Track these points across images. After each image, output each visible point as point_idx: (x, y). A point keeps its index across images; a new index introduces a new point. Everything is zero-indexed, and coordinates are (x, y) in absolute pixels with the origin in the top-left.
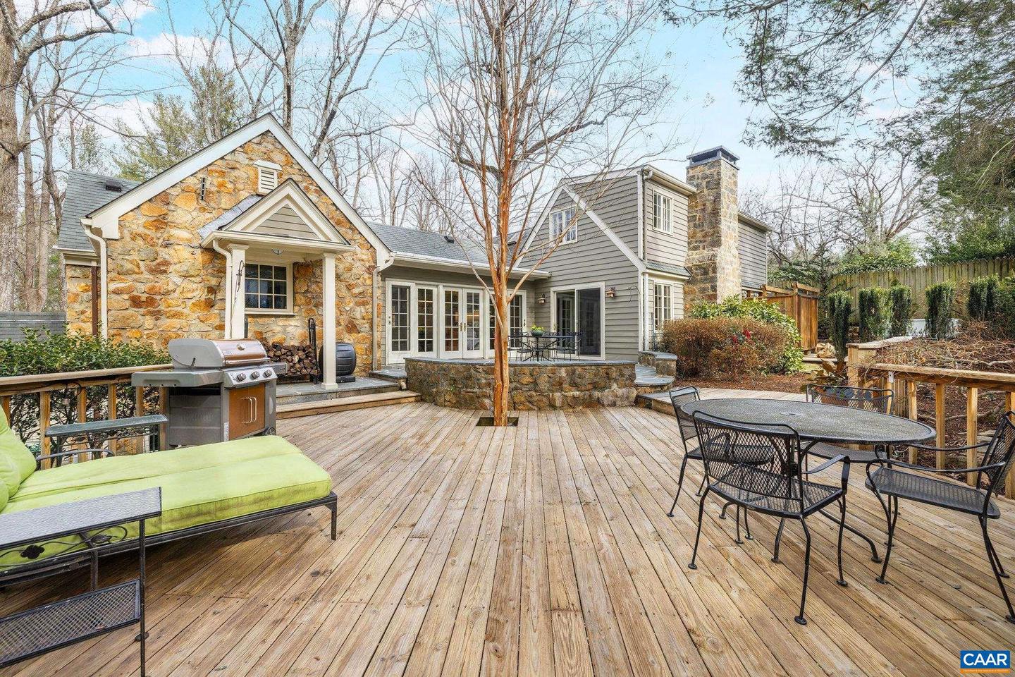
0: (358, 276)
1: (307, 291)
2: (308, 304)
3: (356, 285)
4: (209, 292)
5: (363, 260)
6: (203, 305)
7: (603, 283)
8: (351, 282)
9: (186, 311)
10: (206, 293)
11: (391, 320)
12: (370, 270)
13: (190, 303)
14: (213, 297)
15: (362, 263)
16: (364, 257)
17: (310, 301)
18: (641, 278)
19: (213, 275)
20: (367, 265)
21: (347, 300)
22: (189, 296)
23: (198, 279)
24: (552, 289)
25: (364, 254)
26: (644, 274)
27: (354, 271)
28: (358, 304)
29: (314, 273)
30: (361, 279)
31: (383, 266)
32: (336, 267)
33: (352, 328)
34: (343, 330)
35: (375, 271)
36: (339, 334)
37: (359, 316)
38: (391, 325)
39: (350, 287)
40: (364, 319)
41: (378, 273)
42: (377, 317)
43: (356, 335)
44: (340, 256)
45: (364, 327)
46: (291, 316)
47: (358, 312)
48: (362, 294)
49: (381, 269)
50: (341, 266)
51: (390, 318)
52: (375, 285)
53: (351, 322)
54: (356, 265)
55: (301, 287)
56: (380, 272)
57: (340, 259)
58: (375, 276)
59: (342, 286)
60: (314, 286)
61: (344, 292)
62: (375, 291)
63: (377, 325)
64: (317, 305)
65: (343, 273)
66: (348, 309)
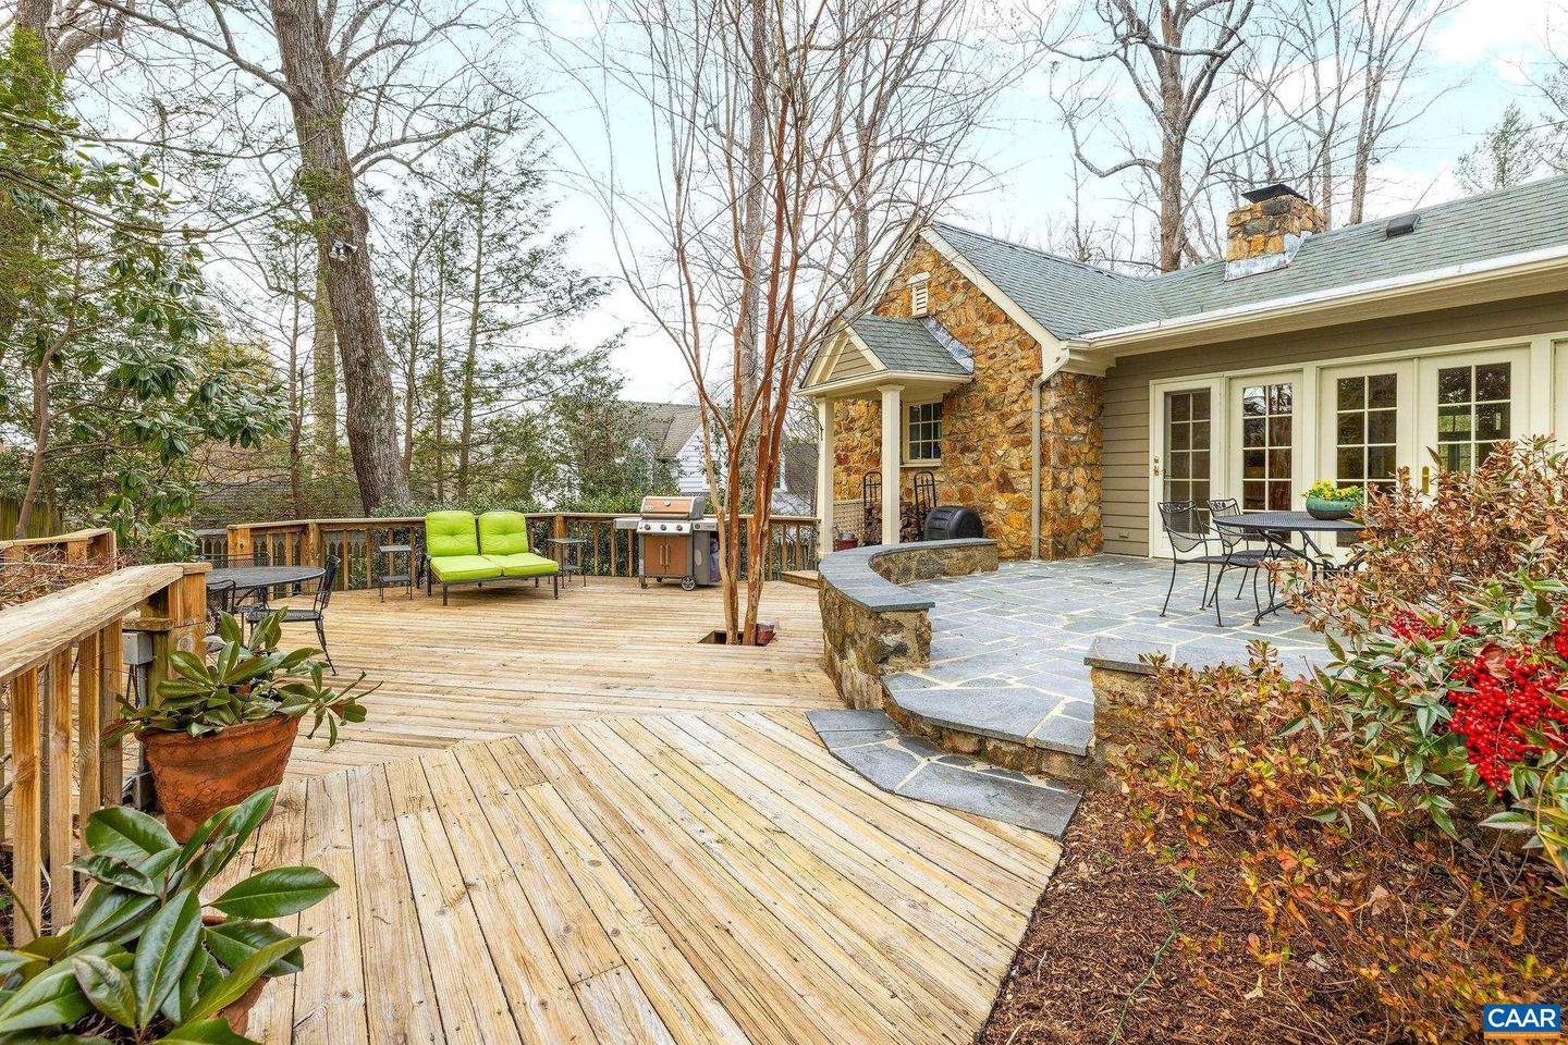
0: (1015, 398)
1: (951, 433)
2: (953, 450)
3: (1013, 414)
4: (876, 445)
5: (1023, 369)
6: (873, 459)
12: (1031, 382)
14: (878, 450)
15: (1022, 373)
16: (1025, 363)
17: (955, 446)
20: (1029, 374)
21: (1000, 439)
25: (1024, 359)
27: (1011, 390)
28: (1016, 444)
29: (959, 405)
30: (1020, 402)
31: (1049, 369)
32: (986, 389)
33: (1005, 484)
34: (992, 487)
35: (1037, 382)
36: (987, 492)
37: (1016, 464)
38: (1161, 475)
39: (1003, 417)
40: (1023, 469)
41: (1044, 386)
42: (1042, 465)
43: (1010, 496)
44: (991, 372)
45: (1023, 483)
46: (935, 468)
47: (1015, 458)
48: (1021, 427)
49: (1044, 377)
50: (992, 387)
51: (1156, 461)
52: (1036, 408)
53: (1003, 475)
54: (1013, 380)
55: (945, 428)
56: (1048, 382)
57: (991, 376)
58: (1036, 393)
59: (992, 417)
60: (959, 425)
61: (995, 428)
62: (1035, 419)
63: (1042, 479)
64: (962, 452)
65: (994, 397)
66: (1000, 453)
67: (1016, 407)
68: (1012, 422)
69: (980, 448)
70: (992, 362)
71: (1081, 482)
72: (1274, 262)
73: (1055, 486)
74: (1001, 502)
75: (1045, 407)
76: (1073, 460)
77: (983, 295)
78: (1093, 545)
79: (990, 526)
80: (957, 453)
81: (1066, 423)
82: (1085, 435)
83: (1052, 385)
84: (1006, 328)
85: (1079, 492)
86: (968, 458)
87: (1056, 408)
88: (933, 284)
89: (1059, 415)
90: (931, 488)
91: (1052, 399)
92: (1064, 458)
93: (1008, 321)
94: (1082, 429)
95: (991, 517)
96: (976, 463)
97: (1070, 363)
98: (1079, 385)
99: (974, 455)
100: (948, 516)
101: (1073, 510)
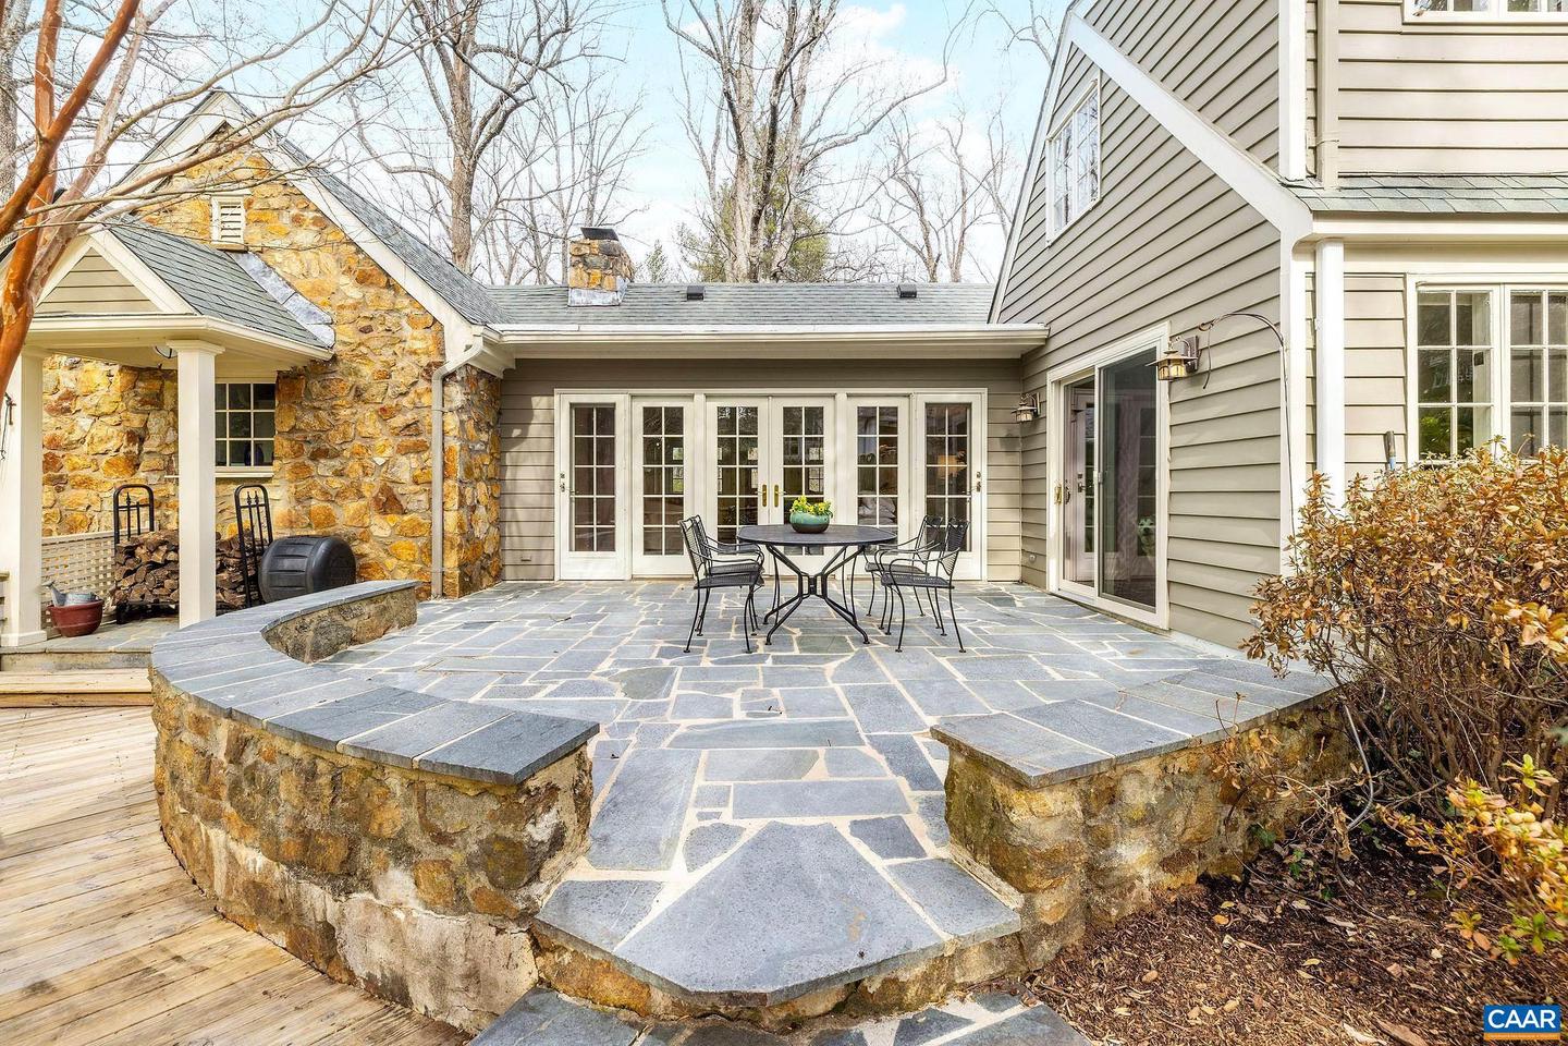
0: (403, 389)
1: (293, 429)
2: (298, 453)
3: (399, 409)
4: (129, 441)
5: (415, 353)
6: (121, 464)
7: (1164, 330)
8: (387, 403)
9: (99, 476)
10: (125, 443)
11: (566, 481)
12: (428, 371)
13: (103, 461)
14: (135, 449)
15: (414, 358)
16: (418, 345)
17: (301, 448)
18: (1295, 272)
19: (136, 411)
20: (424, 361)
21: (379, 443)
22: (101, 449)
23: (116, 418)
24: (1052, 376)
25: (418, 340)
26: (1309, 247)
27: (397, 378)
28: (405, 451)
29: (308, 391)
30: (412, 395)
31: (455, 359)
32: (356, 373)
33: (389, 502)
34: (368, 507)
35: (437, 373)
36: (359, 515)
37: (406, 477)
38: (567, 492)
39: (385, 414)
40: (416, 483)
41: (447, 378)
42: (444, 478)
43: (397, 518)
44: (363, 349)
45: (415, 500)
46: (267, 480)
47: (406, 467)
48: (411, 428)
49: (449, 368)
50: (366, 371)
51: (563, 476)
52: (437, 406)
53: (385, 490)
54: (400, 365)
55: (284, 422)
56: (452, 375)
57: (364, 356)
58: (437, 384)
59: (367, 413)
60: (308, 418)
61: (371, 425)
62: (436, 418)
63: (444, 496)
64: (314, 457)
65: (370, 385)
66: (380, 461)
67: (405, 401)
68: (399, 421)
69: (346, 454)
70: (365, 336)
71: (483, 499)
72: (609, 298)
73: (461, 505)
74: (381, 527)
75: (448, 406)
76: (477, 472)
77: (351, 242)
78: (494, 573)
79: (361, 562)
80: (305, 459)
81: (470, 426)
82: (486, 444)
83: (459, 378)
84: (388, 295)
85: (481, 511)
86: (324, 467)
87: (462, 408)
88: (256, 205)
89: (465, 417)
90: (262, 509)
91: (457, 394)
92: (468, 471)
93: (391, 285)
94: (484, 437)
95: (365, 548)
96: (339, 474)
97: (480, 357)
98: (481, 384)
99: (336, 463)
100: (307, 551)
101: (477, 534)
